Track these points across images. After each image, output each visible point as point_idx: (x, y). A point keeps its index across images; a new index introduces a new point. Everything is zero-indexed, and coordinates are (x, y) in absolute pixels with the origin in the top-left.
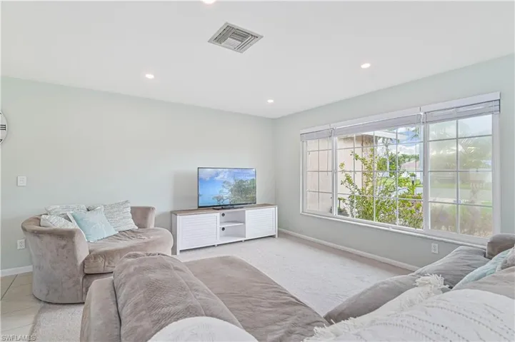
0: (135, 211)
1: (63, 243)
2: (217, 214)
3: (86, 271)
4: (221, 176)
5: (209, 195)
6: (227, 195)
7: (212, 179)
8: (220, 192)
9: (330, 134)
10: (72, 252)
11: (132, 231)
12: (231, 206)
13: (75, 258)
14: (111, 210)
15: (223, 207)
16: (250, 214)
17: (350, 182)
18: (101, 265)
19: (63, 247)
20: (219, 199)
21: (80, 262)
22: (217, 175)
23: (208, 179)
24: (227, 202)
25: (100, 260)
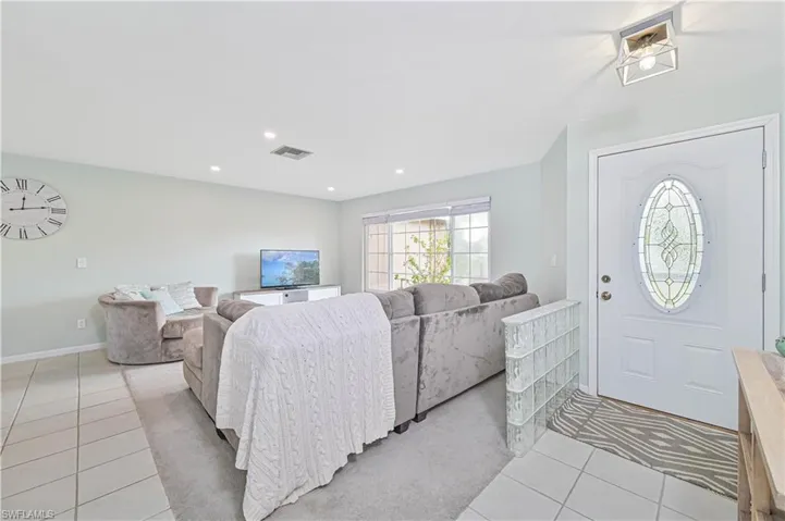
0: (197, 291)
1: (145, 312)
2: (280, 294)
3: (166, 336)
4: (284, 258)
5: (272, 277)
6: (290, 276)
7: (275, 261)
8: (284, 273)
9: (387, 220)
10: (154, 321)
11: (196, 309)
12: (294, 287)
13: (156, 325)
14: (174, 290)
15: (287, 287)
16: (314, 294)
17: (413, 264)
18: (178, 330)
19: (145, 316)
20: (283, 279)
21: (160, 328)
22: (280, 257)
23: (271, 260)
24: (290, 283)
25: (177, 327)
